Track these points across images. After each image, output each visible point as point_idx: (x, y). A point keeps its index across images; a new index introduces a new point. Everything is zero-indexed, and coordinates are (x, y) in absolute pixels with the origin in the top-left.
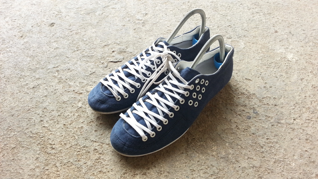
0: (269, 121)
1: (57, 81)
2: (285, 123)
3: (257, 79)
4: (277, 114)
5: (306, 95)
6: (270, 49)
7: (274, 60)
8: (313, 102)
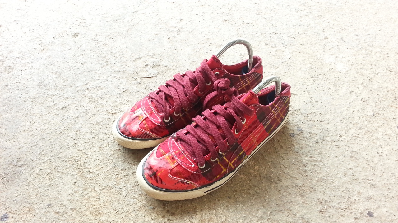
0: (313, 139)
1: (87, 101)
2: (330, 140)
3: (303, 93)
4: (322, 131)
5: (355, 110)
6: (318, 59)
7: (322, 72)
8: (361, 117)
